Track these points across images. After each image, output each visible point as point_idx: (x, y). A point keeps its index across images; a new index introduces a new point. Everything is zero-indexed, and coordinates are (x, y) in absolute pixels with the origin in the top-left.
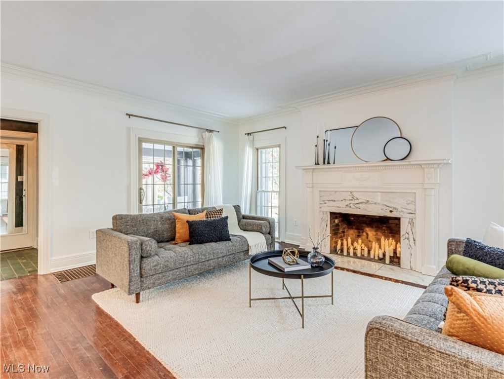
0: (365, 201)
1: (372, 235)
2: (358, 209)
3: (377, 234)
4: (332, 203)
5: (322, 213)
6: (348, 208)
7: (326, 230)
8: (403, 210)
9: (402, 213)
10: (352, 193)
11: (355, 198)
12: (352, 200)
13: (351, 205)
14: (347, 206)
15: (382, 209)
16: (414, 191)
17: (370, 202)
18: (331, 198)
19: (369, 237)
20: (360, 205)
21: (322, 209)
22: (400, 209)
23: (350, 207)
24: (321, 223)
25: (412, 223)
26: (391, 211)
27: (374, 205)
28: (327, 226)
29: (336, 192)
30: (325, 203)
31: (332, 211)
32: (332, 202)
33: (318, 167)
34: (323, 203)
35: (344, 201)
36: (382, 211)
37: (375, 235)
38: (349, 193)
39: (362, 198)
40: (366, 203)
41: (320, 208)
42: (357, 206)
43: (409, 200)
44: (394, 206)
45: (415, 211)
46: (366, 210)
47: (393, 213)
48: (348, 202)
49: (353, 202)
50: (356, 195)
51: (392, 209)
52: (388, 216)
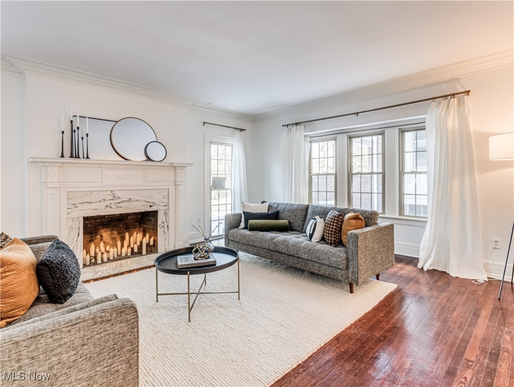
0: (128, 199)
1: (106, 236)
2: (120, 209)
3: (112, 233)
4: (87, 206)
5: (70, 220)
6: (108, 209)
7: (77, 240)
8: (160, 203)
9: (159, 207)
10: (113, 192)
11: (117, 198)
12: (113, 199)
13: (112, 205)
14: (107, 206)
15: (143, 205)
16: (168, 188)
17: (132, 200)
18: (84, 200)
19: (104, 239)
20: (122, 204)
21: (70, 216)
22: (158, 203)
23: (111, 207)
24: (69, 232)
25: (166, 214)
26: (151, 206)
27: (136, 203)
28: (78, 235)
29: (92, 192)
30: (76, 207)
31: (86, 215)
32: (86, 204)
33: (62, 160)
34: (73, 207)
35: (102, 201)
36: (144, 207)
37: (110, 235)
38: (110, 193)
39: (124, 196)
40: (128, 201)
41: (68, 214)
42: (118, 205)
43: (164, 195)
44: (153, 201)
45: (168, 203)
46: (128, 208)
47: (152, 207)
48: (108, 203)
49: (114, 201)
50: (117, 194)
51: (151, 204)
52: (149, 210)
